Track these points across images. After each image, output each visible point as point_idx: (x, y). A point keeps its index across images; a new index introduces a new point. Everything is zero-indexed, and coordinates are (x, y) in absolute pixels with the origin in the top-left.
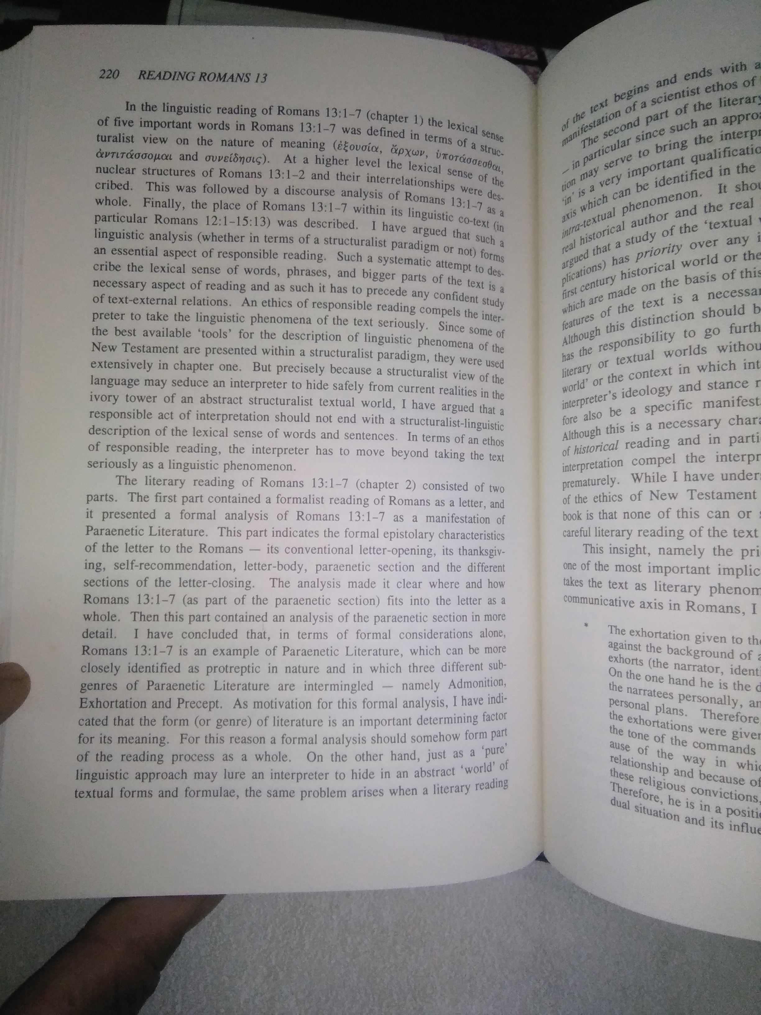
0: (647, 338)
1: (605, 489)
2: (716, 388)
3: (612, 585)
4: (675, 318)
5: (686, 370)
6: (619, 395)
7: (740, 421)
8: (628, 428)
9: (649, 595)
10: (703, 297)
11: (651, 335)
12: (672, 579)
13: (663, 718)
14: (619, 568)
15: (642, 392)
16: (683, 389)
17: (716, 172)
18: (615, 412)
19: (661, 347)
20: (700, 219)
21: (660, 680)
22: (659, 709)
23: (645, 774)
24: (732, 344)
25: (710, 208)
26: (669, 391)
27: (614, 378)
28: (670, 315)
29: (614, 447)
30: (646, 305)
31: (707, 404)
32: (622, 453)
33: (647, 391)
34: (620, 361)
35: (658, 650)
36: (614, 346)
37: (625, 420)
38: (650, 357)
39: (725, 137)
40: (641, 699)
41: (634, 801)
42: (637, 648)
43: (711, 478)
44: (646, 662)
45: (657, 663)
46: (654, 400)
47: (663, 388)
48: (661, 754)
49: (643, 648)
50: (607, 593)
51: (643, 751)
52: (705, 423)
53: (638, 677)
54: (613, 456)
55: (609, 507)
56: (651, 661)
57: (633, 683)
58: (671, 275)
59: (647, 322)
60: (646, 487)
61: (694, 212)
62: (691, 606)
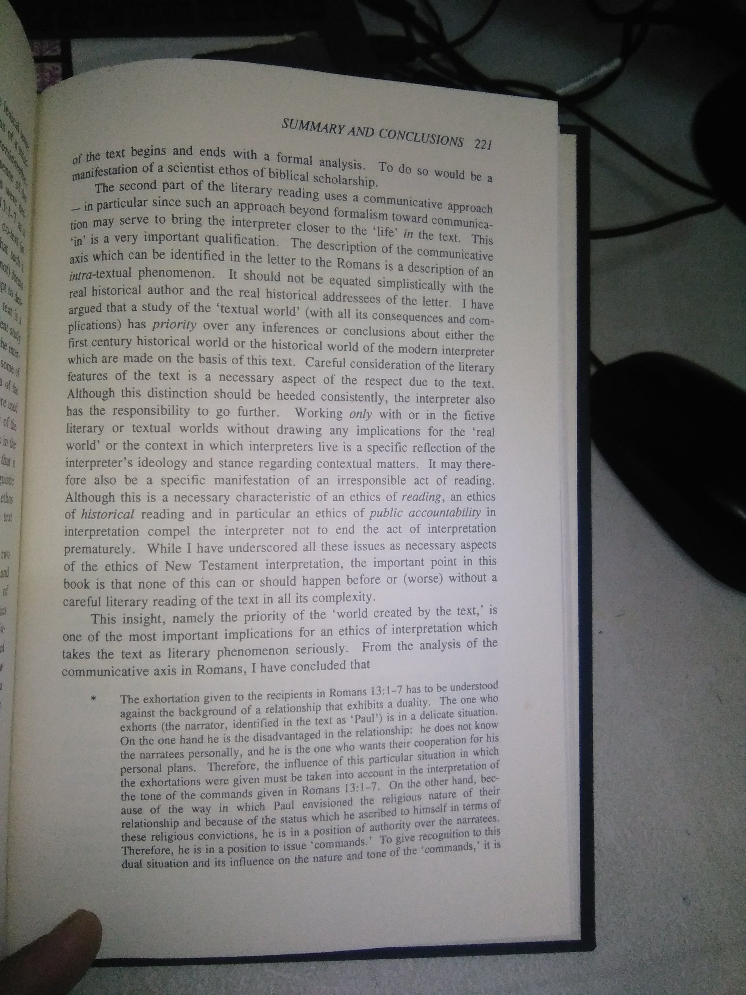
0: (163, 410)
1: (120, 558)
2: (226, 467)
3: (125, 655)
4: (189, 394)
5: (199, 447)
6: (135, 463)
7: (246, 497)
8: (144, 498)
9: (163, 663)
10: (215, 377)
11: (167, 408)
12: (185, 645)
13: (175, 776)
14: (133, 637)
15: (159, 464)
16: (197, 464)
17: (227, 256)
18: (132, 481)
19: (176, 421)
20: (212, 300)
21: (172, 741)
22: (171, 769)
23: (157, 831)
24: (240, 426)
25: (221, 292)
26: (184, 465)
27: (129, 446)
28: (185, 391)
29: (129, 516)
30: (162, 376)
31: (218, 481)
32: (137, 522)
33: (164, 463)
34: (136, 429)
35: (171, 714)
36: (131, 412)
37: (141, 489)
38: (166, 429)
39: (236, 223)
40: (154, 762)
41: (146, 858)
42: (151, 714)
43: (220, 550)
44: (159, 727)
45: (170, 726)
46: (169, 472)
47: (179, 462)
48: (172, 809)
49: (157, 713)
50: (119, 663)
51: (156, 810)
52: (216, 499)
53: (151, 742)
54: (128, 524)
55: (123, 577)
56: (164, 725)
57: (147, 749)
58: (186, 351)
59: (162, 394)
60: (161, 557)
61: (206, 292)
62: (201, 670)
